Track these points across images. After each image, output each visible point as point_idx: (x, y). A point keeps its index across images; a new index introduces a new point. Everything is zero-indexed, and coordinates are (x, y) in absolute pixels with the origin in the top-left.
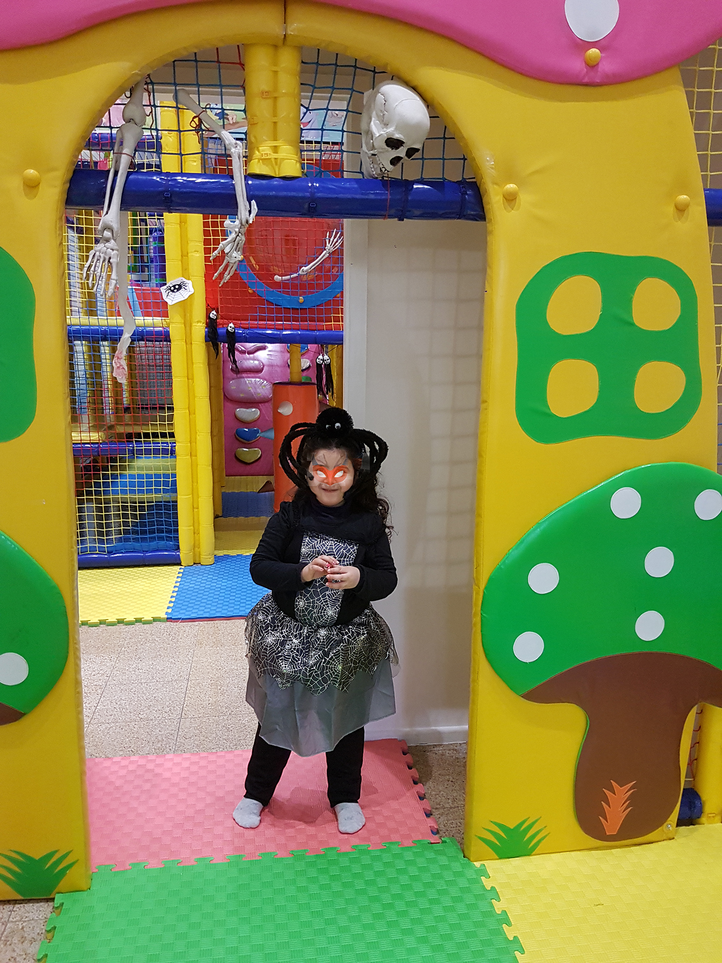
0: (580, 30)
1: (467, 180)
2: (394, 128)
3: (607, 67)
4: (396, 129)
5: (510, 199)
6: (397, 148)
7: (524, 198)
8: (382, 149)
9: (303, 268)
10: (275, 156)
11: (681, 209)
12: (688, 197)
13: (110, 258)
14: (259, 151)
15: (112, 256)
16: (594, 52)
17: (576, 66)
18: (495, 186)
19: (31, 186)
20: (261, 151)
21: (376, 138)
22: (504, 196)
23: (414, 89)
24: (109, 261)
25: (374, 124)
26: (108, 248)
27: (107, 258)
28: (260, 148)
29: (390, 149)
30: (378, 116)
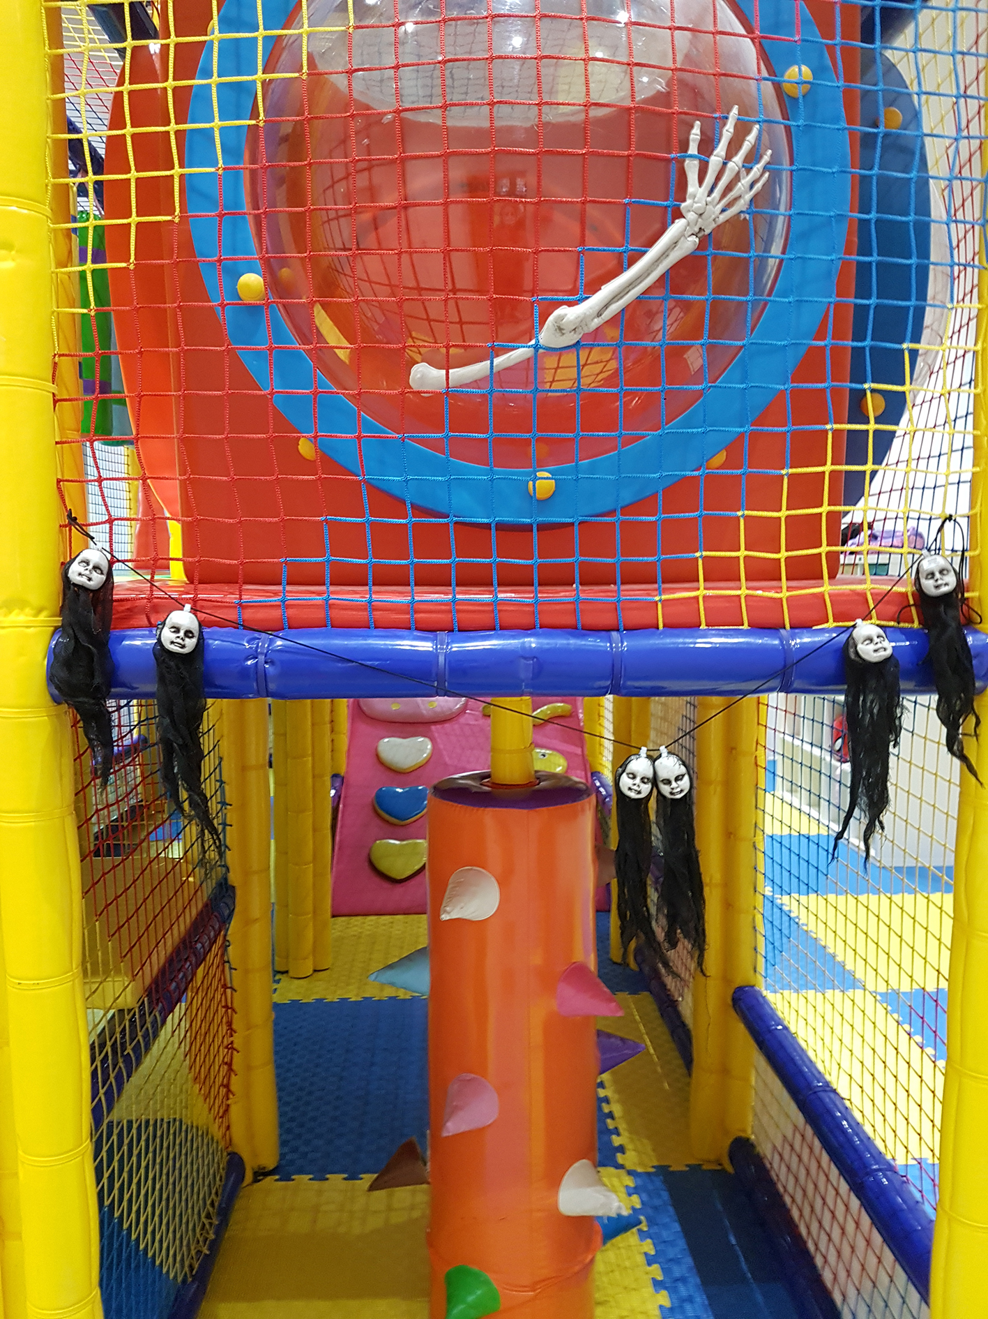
9: (562, 310)
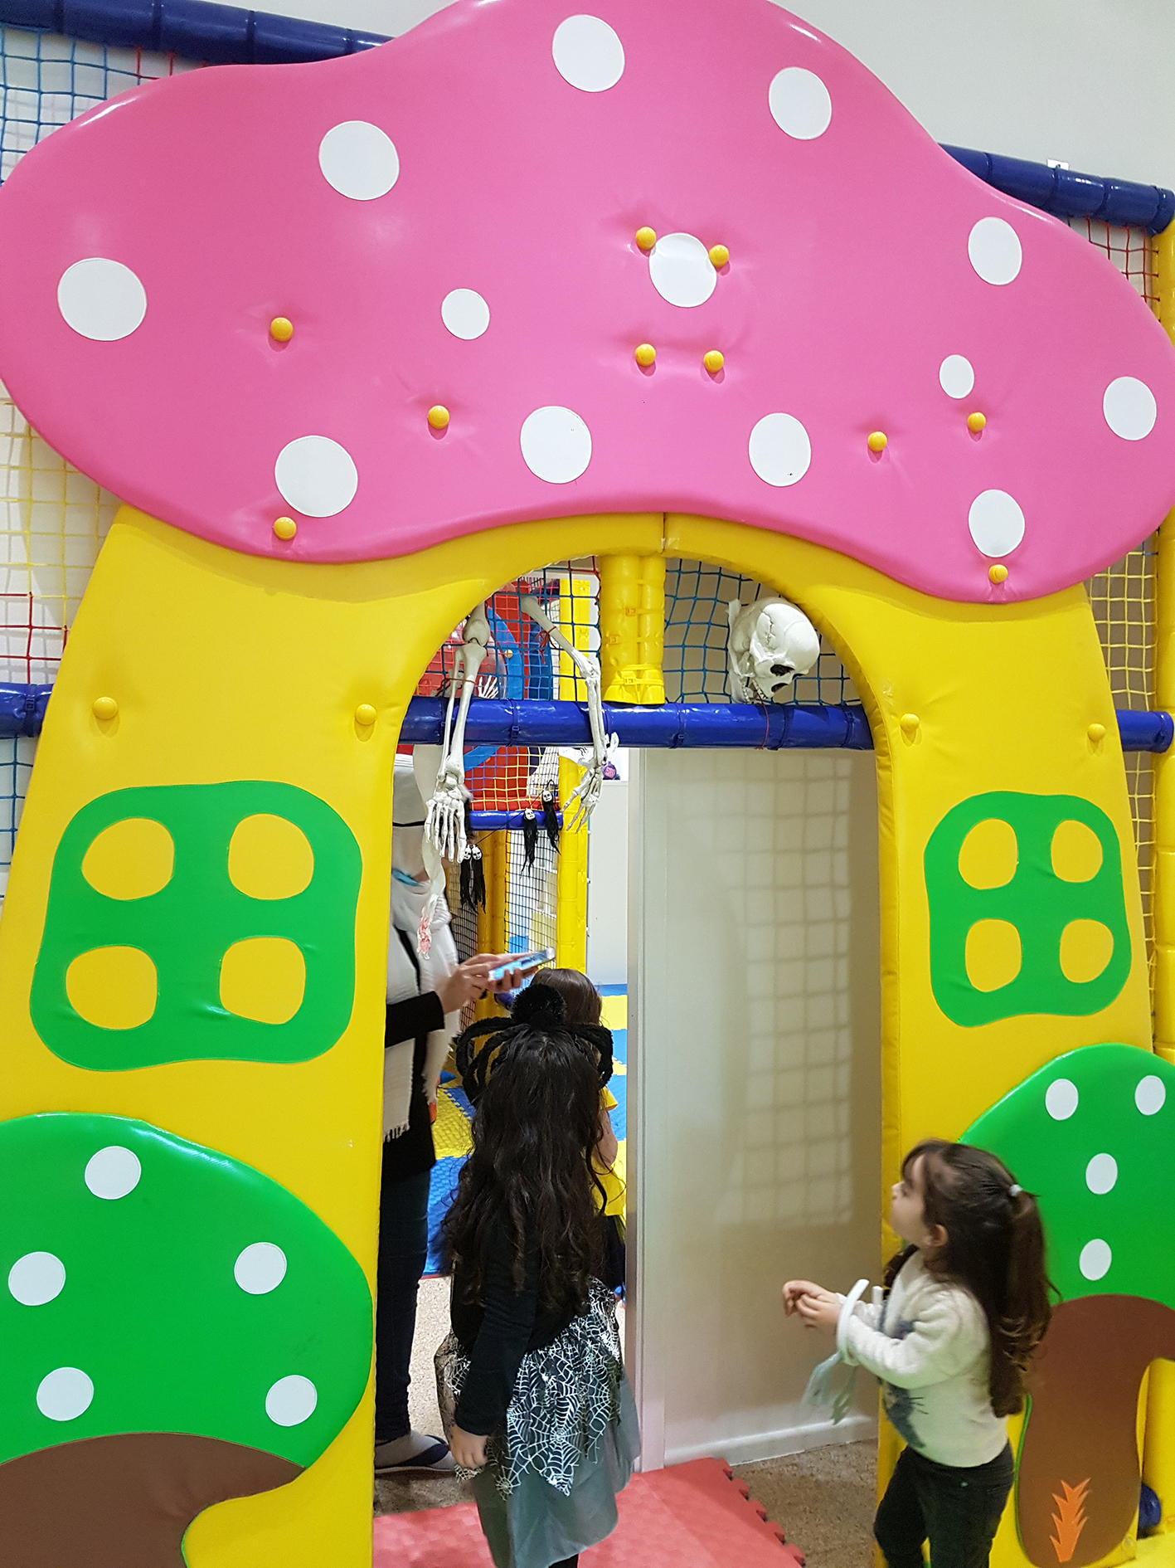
0: (986, 547)
1: (848, 704)
2: (785, 653)
3: (1014, 585)
4: (787, 656)
5: (909, 730)
6: (782, 674)
7: (924, 730)
8: (765, 674)
10: (639, 681)
11: (1094, 740)
12: (1102, 727)
13: (456, 811)
14: (620, 676)
15: (459, 809)
16: (999, 570)
17: (981, 584)
18: (893, 717)
19: (364, 725)
20: (623, 676)
21: (760, 663)
22: (902, 728)
23: (799, 606)
24: (455, 815)
25: (756, 645)
26: (453, 799)
27: (453, 811)
28: (622, 672)
29: (774, 675)
30: (759, 637)
